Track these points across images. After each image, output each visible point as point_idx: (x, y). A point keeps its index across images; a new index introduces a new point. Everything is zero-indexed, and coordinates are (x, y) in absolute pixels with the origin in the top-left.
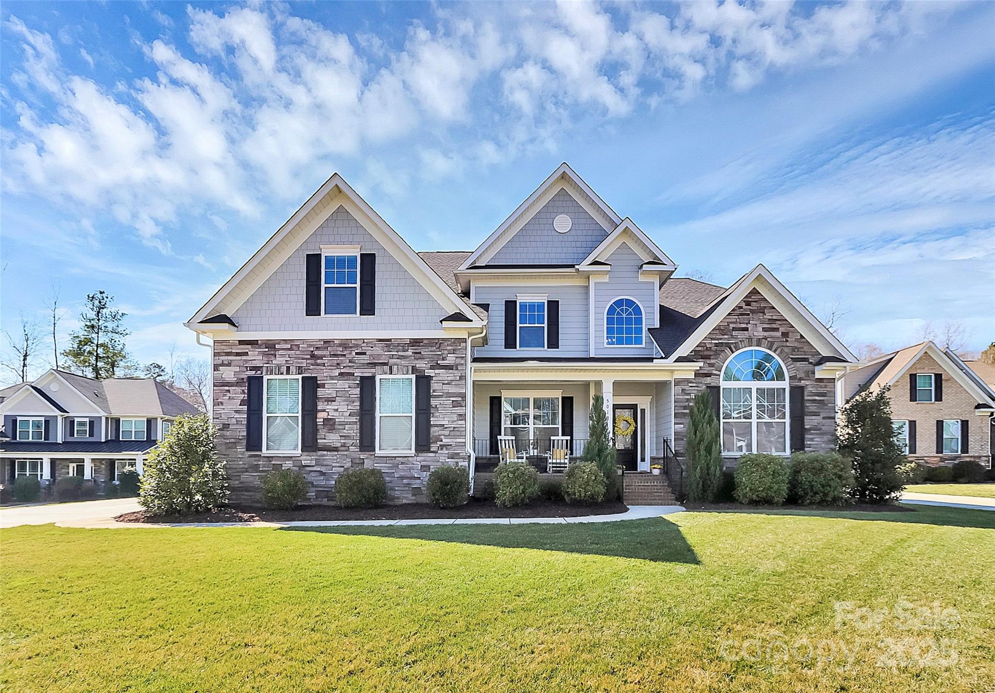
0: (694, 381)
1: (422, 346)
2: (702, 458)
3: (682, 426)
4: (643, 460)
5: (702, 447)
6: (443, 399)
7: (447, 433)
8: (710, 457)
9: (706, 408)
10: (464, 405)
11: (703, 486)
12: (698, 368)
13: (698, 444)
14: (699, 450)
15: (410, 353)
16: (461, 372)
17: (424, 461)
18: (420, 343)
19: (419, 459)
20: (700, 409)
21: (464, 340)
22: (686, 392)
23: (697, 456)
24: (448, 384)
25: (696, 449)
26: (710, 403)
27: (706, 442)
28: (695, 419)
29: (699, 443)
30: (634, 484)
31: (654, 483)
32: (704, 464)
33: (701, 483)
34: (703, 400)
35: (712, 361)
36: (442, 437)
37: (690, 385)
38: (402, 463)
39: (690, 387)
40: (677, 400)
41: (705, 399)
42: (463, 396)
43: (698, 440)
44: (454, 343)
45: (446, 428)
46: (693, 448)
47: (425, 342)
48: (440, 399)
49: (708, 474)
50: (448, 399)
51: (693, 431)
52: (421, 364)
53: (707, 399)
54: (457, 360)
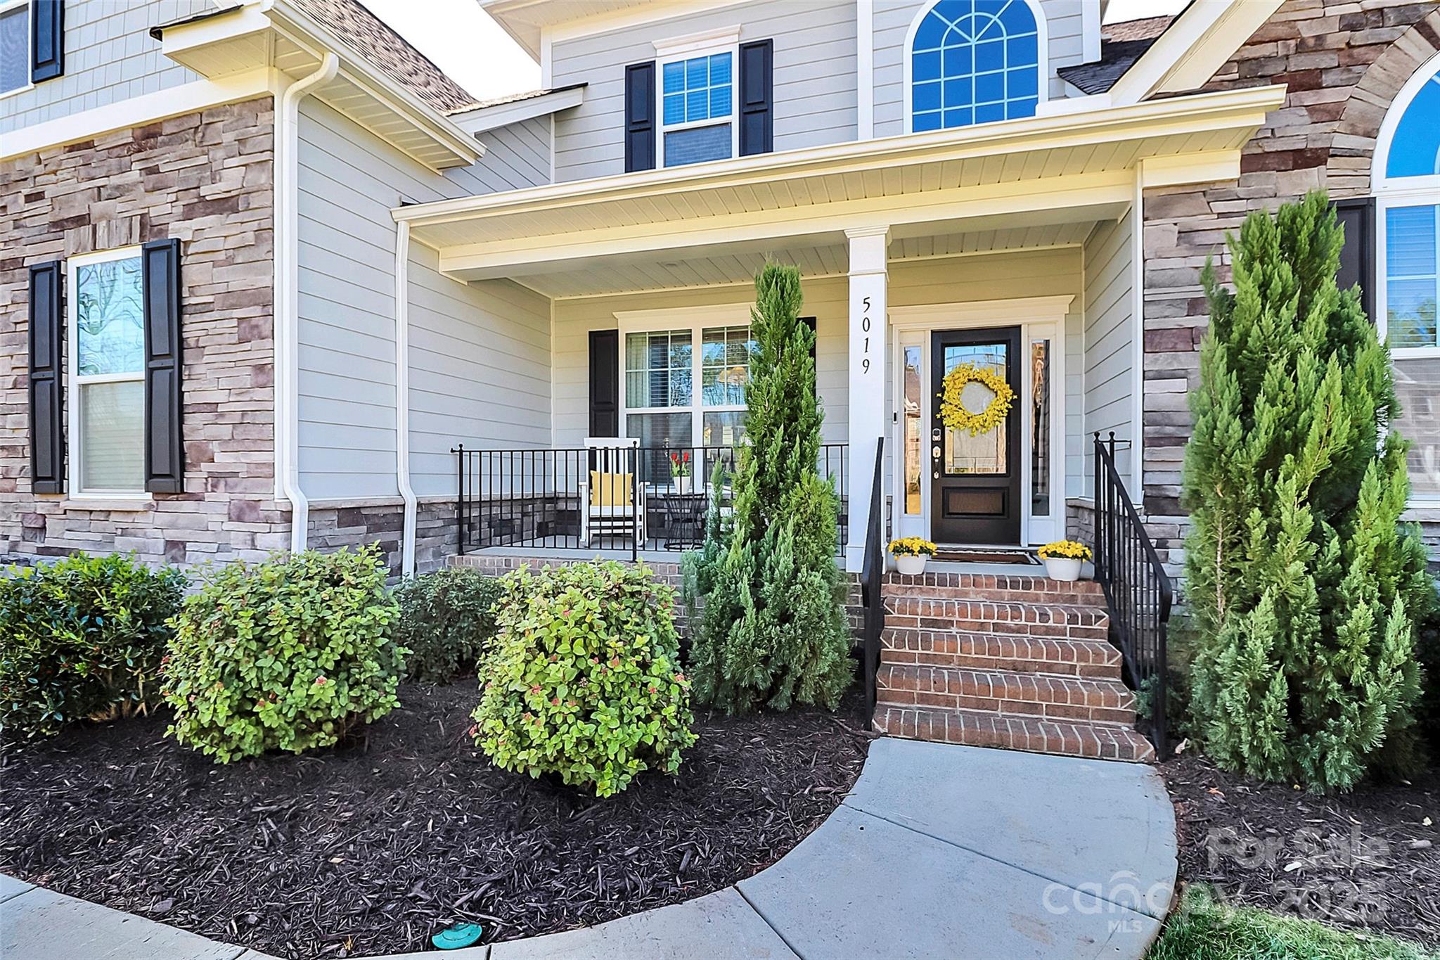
0: (1241, 191)
1: (164, 144)
2: (1292, 544)
3: (1181, 384)
4: (1040, 505)
5: (1288, 490)
6: (215, 315)
7: (226, 431)
8: (1345, 537)
9: (1309, 281)
10: (267, 332)
11: (1294, 705)
12: (1260, 120)
13: (1262, 466)
14: (1267, 502)
15: (134, 175)
16: (258, 214)
17: (173, 526)
18: (154, 135)
19: (161, 518)
20: (1277, 286)
21: (265, 103)
22: (1200, 239)
23: (1257, 534)
24: (230, 262)
25: (1249, 491)
26: (1334, 253)
27: (1314, 459)
28: (1245, 335)
29: (1272, 459)
30: (957, 618)
31: (1045, 617)
32: (1298, 581)
33: (1279, 687)
34: (1289, 244)
35: (1328, 96)
36: (214, 447)
37: (1220, 207)
38: (124, 533)
39: (1220, 215)
40: (1158, 278)
41: (1303, 237)
42: (265, 300)
43: (1259, 443)
44: (241, 117)
45: (222, 415)
46: (1233, 487)
47: (168, 129)
48: (206, 317)
49: (1330, 640)
50: (227, 314)
51: (1231, 393)
52: (161, 206)
53: (1313, 238)
54: (249, 177)
